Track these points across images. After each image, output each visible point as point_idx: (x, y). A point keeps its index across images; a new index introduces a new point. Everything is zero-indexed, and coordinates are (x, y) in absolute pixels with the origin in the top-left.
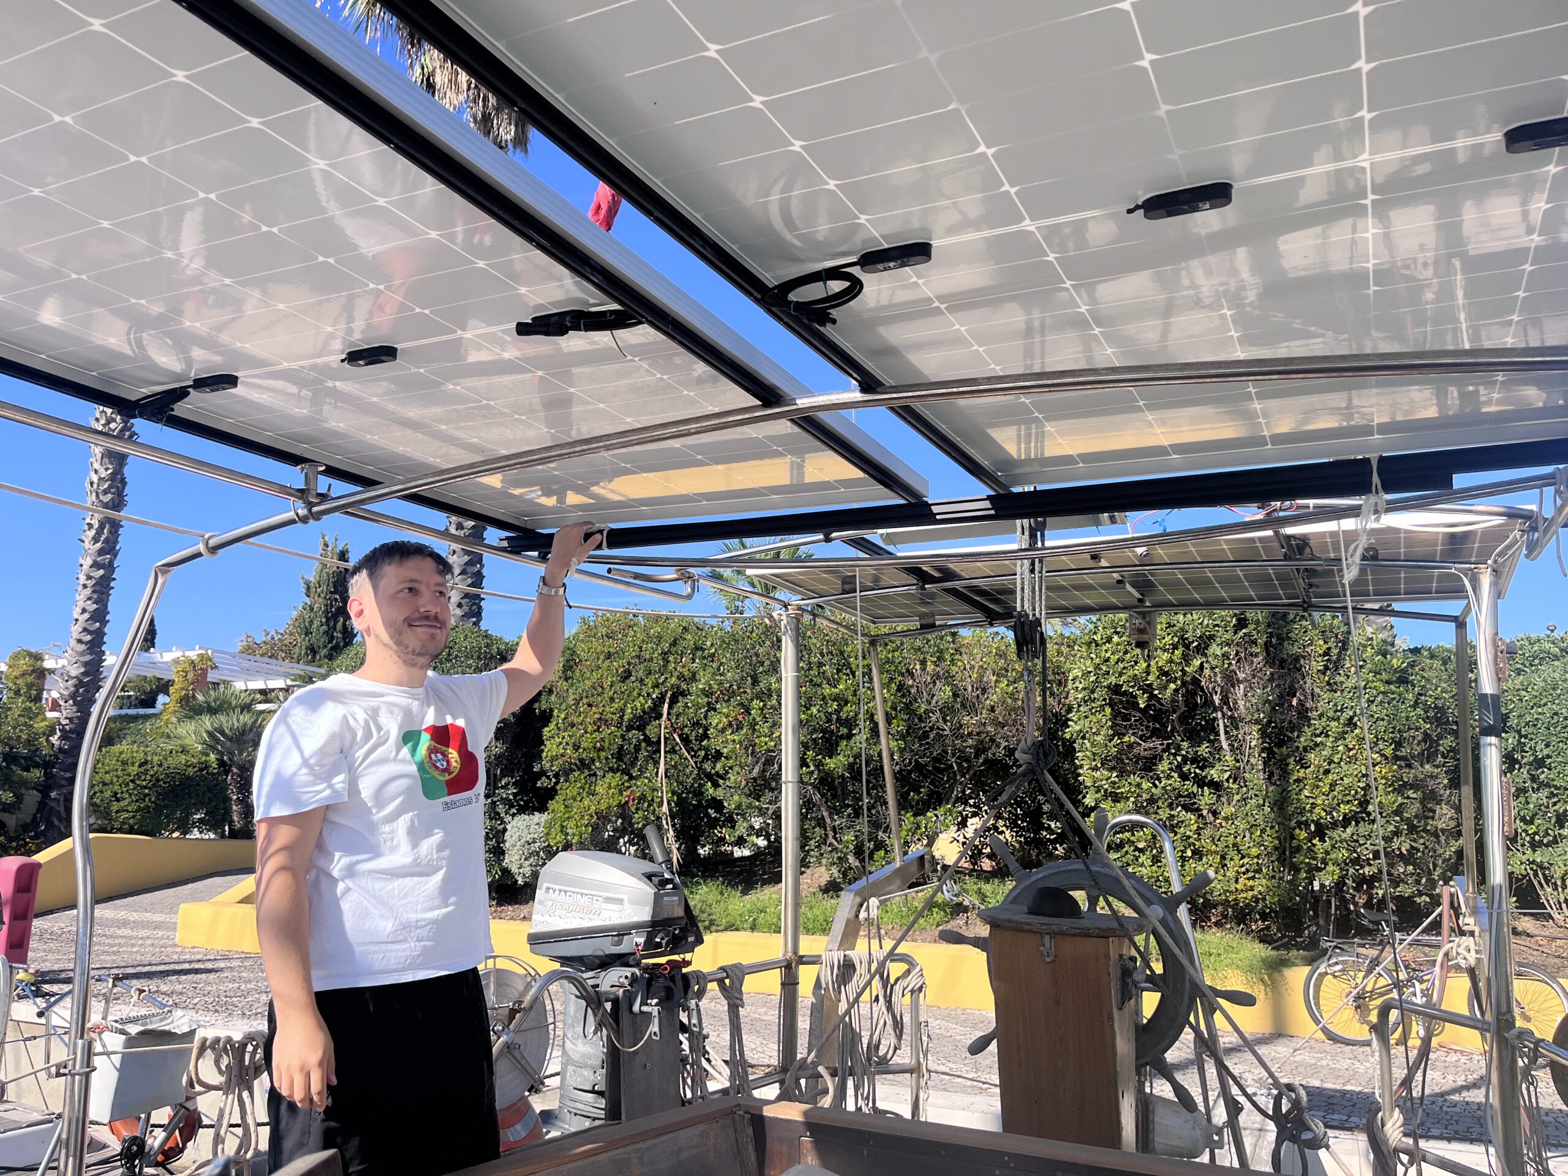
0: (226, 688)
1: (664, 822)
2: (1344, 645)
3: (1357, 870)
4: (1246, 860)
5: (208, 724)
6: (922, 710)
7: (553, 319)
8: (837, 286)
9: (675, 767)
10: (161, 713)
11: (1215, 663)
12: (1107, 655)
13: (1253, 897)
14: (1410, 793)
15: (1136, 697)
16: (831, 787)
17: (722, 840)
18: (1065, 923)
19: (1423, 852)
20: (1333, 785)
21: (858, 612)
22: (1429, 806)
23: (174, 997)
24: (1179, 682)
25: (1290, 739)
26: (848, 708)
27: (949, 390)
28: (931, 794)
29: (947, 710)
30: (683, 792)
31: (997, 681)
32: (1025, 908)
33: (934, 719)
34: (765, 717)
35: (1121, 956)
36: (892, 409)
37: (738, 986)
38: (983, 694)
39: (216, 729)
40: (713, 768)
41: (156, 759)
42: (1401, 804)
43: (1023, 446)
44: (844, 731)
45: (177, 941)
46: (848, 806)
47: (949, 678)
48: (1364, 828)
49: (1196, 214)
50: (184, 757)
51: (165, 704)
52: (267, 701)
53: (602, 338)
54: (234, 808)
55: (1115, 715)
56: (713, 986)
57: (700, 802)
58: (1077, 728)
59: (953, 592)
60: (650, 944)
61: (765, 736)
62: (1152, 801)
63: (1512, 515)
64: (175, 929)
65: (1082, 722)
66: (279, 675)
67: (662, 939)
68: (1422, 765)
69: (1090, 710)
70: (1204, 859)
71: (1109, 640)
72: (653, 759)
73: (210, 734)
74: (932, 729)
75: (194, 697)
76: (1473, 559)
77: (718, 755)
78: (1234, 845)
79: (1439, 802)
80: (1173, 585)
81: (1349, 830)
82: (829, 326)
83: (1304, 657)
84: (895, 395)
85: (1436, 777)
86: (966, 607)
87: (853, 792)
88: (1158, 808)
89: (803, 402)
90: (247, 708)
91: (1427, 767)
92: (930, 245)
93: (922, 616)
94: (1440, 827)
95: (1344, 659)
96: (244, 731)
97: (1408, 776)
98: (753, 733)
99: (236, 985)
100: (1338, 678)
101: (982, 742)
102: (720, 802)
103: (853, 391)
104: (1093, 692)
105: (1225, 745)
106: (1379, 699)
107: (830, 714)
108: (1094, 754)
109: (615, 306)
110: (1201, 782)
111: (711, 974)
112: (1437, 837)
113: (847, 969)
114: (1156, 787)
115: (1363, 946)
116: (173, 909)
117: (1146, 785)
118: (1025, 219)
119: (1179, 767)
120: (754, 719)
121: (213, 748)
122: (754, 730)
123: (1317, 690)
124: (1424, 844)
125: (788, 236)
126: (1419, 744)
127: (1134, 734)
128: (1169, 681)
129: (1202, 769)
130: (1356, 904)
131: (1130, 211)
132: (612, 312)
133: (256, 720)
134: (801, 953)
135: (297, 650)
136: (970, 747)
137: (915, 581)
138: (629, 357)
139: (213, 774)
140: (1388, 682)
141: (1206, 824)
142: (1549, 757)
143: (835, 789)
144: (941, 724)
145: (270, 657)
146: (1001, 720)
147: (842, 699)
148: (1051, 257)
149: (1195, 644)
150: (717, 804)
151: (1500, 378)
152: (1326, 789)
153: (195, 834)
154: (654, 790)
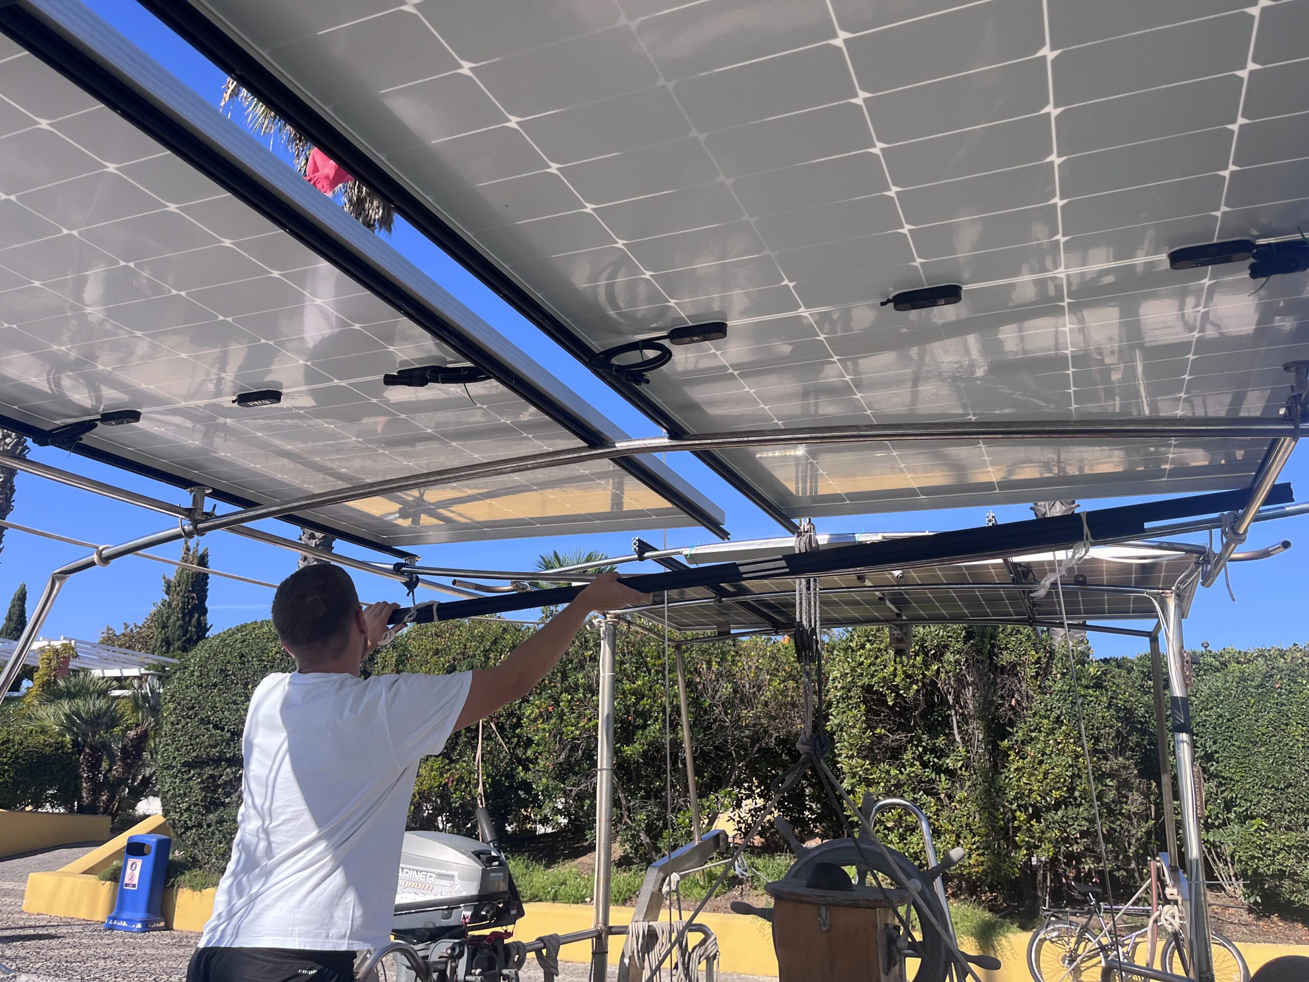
0: (85, 675)
1: (479, 802)
2: (1051, 655)
3: (1067, 848)
4: (977, 838)
5: (67, 707)
6: (707, 704)
7: (415, 373)
8: (651, 354)
9: (490, 752)
10: (24, 696)
11: (949, 668)
12: (861, 660)
13: (983, 871)
14: (1108, 782)
15: (885, 696)
16: (628, 772)
17: (528, 818)
18: (839, 895)
19: (1120, 832)
20: (1046, 774)
21: (666, 621)
22: (1124, 792)
23: (18, 962)
24: (920, 684)
25: (1011, 734)
26: (644, 701)
27: (741, 439)
28: (713, 778)
29: (728, 704)
30: (496, 775)
31: (771, 680)
32: (805, 883)
33: (717, 712)
34: (572, 709)
35: (886, 925)
36: (695, 453)
37: (554, 956)
38: (759, 691)
39: (73, 712)
40: (524, 754)
41: (17, 738)
42: (1101, 791)
43: (800, 485)
44: (640, 721)
45: (24, 908)
46: (641, 788)
47: (730, 676)
48: (1072, 812)
49: (935, 308)
50: (42, 737)
51: (28, 688)
52: (121, 688)
53: (455, 389)
54: (84, 785)
55: (868, 711)
56: (531, 955)
57: (511, 784)
58: (837, 721)
59: (745, 604)
60: (476, 917)
61: (572, 726)
62: (898, 786)
63: (1190, 550)
64: (22, 897)
65: (840, 716)
66: (133, 664)
67: (487, 912)
68: (1116, 758)
69: (848, 706)
70: (942, 837)
71: (863, 647)
72: (471, 744)
73: (67, 716)
74: (715, 720)
75: (55, 682)
76: (1161, 586)
77: (529, 742)
78: (967, 825)
79: (1131, 790)
80: (924, 602)
81: (1060, 813)
82: (643, 385)
83: (1020, 664)
84: (697, 442)
85: (1128, 768)
86: (756, 618)
87: (646, 776)
88: (904, 792)
89: (620, 445)
90: (103, 693)
91: (1120, 759)
92: (726, 325)
93: (719, 625)
94: (1132, 811)
95: (1052, 667)
96: (99, 715)
97: (1106, 766)
98: (561, 723)
99: (77, 951)
100: (1047, 683)
101: (757, 733)
102: (530, 784)
103: (663, 437)
104: (849, 691)
105: (958, 738)
106: (1080, 701)
107: (629, 706)
108: (851, 744)
109: (468, 364)
110: (938, 770)
111: (530, 944)
112: (1130, 819)
113: (651, 938)
114: (902, 773)
115: (1074, 914)
116: (23, 878)
117: (894, 772)
118: (800, 307)
119: (920, 757)
120: (562, 710)
121: (69, 730)
122: (562, 719)
123: (1031, 692)
124: (1120, 825)
125: (612, 313)
126: (1112, 740)
127: (883, 727)
128: (912, 683)
129: (939, 759)
130: (1067, 878)
131: (883, 304)
132: (465, 369)
133: (111, 705)
134: (610, 924)
135: (153, 641)
136: (748, 738)
137: (714, 595)
138: (479, 405)
139: (67, 753)
140: (1087, 687)
141: (943, 806)
142: (1216, 752)
143: (630, 773)
144: (723, 716)
145: (128, 648)
146: (773, 714)
147: (639, 693)
148: (822, 337)
149: (933, 652)
150: (527, 786)
151: (1173, 442)
152: (1040, 777)
153: (48, 808)
154: (471, 773)
